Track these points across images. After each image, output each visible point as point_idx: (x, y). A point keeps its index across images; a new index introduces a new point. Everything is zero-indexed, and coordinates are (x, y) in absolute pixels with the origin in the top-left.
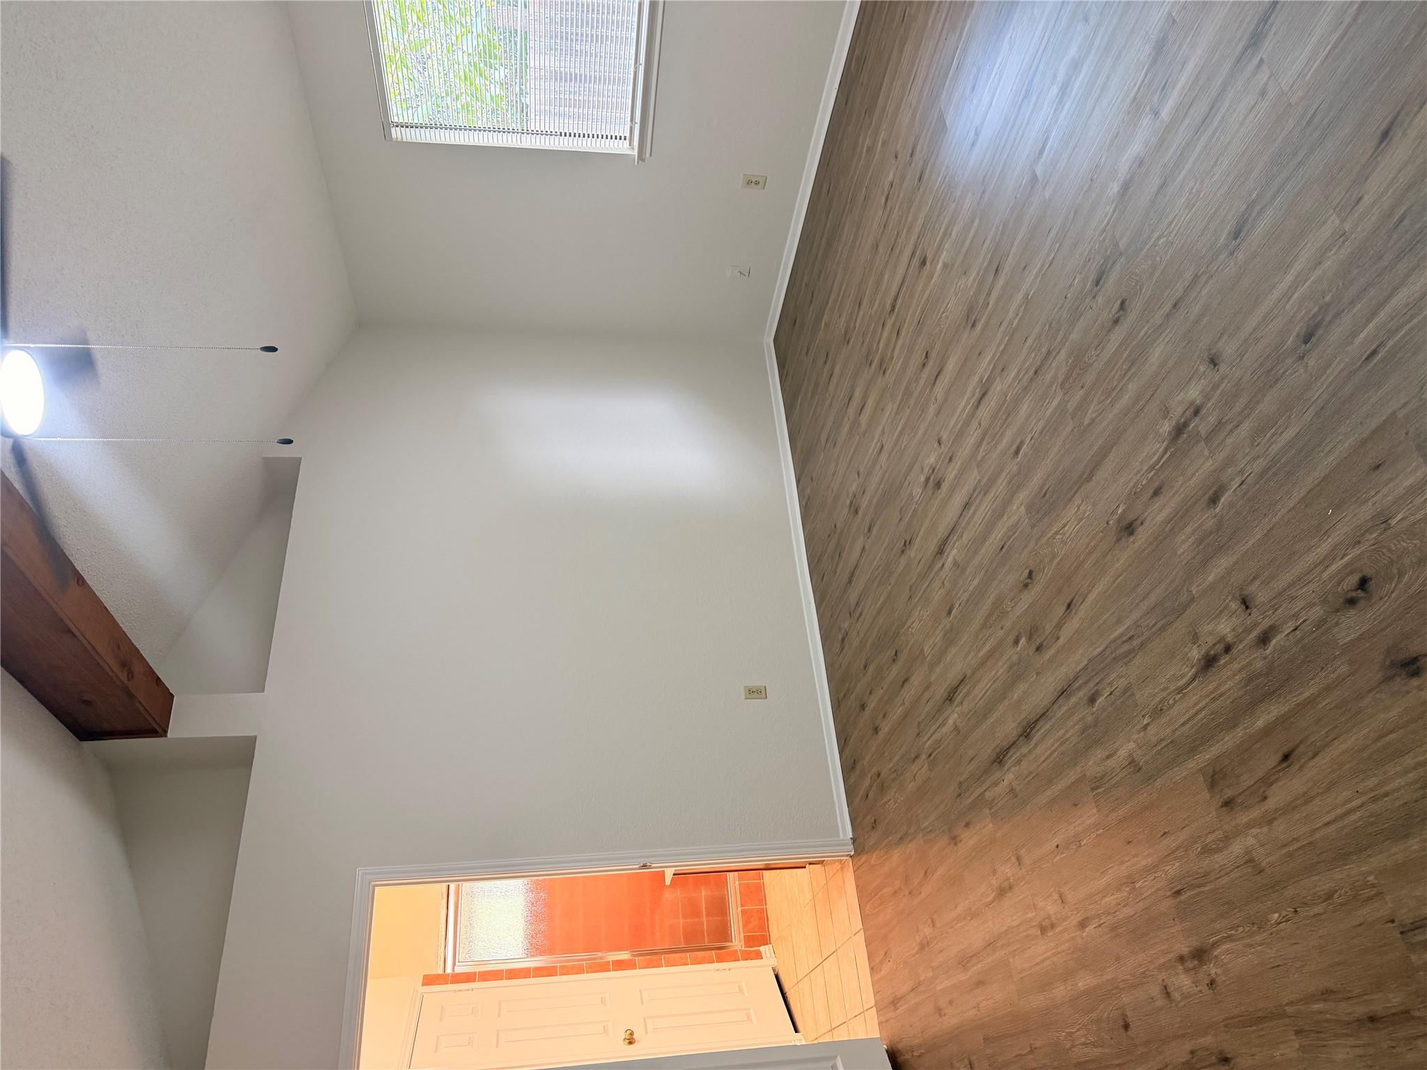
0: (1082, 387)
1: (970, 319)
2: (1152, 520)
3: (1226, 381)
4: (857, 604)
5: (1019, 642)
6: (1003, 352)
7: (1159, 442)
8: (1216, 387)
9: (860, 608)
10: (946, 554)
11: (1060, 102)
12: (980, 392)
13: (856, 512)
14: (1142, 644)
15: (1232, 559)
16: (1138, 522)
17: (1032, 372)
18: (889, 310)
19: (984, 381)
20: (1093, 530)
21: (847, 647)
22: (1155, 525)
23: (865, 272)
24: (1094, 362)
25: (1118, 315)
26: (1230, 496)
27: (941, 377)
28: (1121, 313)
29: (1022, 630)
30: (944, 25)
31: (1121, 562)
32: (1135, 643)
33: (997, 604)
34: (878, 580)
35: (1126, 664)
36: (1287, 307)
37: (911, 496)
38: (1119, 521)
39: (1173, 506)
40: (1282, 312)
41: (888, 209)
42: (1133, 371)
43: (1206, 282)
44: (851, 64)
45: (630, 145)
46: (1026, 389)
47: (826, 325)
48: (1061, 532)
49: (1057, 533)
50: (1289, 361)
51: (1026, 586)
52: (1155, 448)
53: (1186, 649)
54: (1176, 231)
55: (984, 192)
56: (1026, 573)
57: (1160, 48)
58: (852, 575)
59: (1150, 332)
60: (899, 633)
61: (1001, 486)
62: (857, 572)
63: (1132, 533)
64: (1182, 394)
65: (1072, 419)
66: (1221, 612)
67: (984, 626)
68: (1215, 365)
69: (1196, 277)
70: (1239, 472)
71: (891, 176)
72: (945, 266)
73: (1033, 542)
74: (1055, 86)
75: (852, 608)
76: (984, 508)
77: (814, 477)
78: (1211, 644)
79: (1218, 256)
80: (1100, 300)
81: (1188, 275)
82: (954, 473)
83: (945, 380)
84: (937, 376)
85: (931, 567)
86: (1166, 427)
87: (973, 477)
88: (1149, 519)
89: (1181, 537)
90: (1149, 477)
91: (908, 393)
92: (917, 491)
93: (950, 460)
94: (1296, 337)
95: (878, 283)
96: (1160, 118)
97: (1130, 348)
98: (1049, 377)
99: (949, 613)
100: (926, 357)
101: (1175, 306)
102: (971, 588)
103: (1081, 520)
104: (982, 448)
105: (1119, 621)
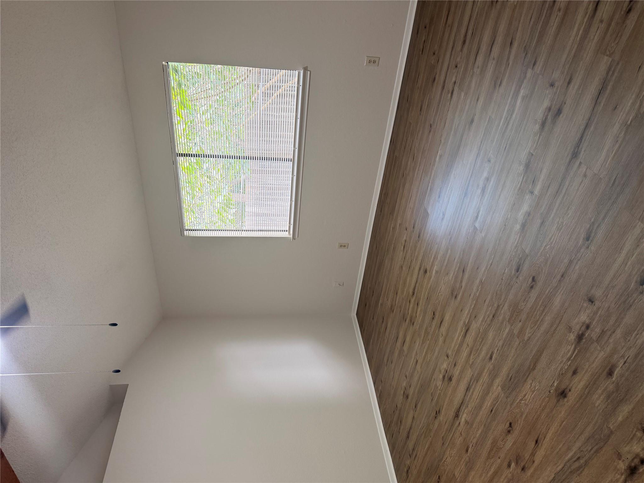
0: (520, 321)
1: (453, 294)
2: (576, 388)
3: (601, 310)
4: (413, 450)
5: (511, 466)
6: (473, 309)
7: (570, 345)
8: (595, 313)
9: (415, 451)
10: (460, 417)
11: (483, 195)
12: (465, 329)
13: (407, 397)
14: (586, 463)
15: (631, 407)
16: (568, 390)
17: (491, 316)
18: (412, 295)
19: (466, 323)
20: (542, 397)
21: (410, 475)
22: (578, 391)
23: (397, 279)
24: (524, 308)
25: (532, 284)
26: (619, 370)
27: (443, 323)
28: (534, 283)
29: (511, 459)
30: (422, 175)
31: (562, 413)
32: (582, 461)
33: (494, 443)
34: (424, 435)
35: (579, 475)
36: (626, 268)
37: (436, 387)
38: (556, 390)
39: (586, 379)
40: (623, 271)
41: (405, 251)
42: (546, 311)
43: (577, 263)
44: (381, 196)
45: (289, 233)
46: (489, 325)
47: (381, 304)
48: (524, 399)
49: (521, 400)
50: (635, 295)
51: (509, 432)
52: (568, 349)
53: (615, 464)
54: (554, 242)
55: (451, 238)
56: (508, 424)
57: (527, 166)
58: (409, 433)
59: (551, 290)
60: (439, 465)
61: (485, 377)
62: (412, 431)
63: (565, 396)
64: (577, 319)
65: (518, 338)
66: (632, 439)
67: (488, 458)
68: (592, 302)
69: (571, 262)
70: (622, 356)
71: (405, 238)
72: (437, 272)
73: (509, 406)
74: (479, 189)
75: (411, 453)
76: (478, 390)
77: (383, 380)
78: (631, 459)
79: (580, 250)
80: (521, 278)
81: (566, 261)
82: (458, 371)
83: (445, 325)
84: (441, 323)
85: (452, 425)
86: (572, 337)
87: (468, 374)
88: (574, 387)
89: (595, 396)
90: (568, 365)
91: (427, 333)
92: (439, 383)
93: (455, 365)
94: (635, 283)
95: (405, 283)
96: (534, 194)
97: (542, 300)
98: (501, 318)
99: (467, 451)
100: (434, 314)
101: (562, 276)
102: (478, 435)
103: (533, 392)
104: (471, 357)
105: (569, 449)
